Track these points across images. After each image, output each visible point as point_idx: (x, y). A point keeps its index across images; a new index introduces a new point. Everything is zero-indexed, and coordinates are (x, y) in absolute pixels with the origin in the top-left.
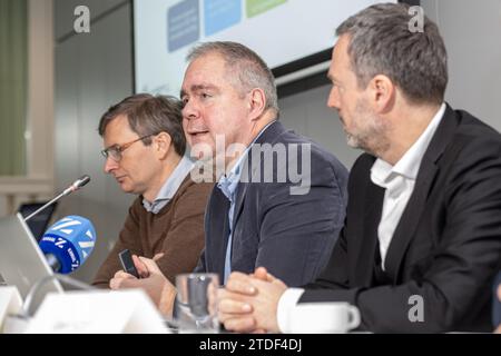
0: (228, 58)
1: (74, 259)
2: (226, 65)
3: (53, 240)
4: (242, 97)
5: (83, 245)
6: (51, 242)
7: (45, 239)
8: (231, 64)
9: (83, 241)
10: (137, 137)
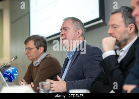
0: (73, 21)
1: (12, 79)
2: (72, 22)
3: (7, 73)
4: (76, 31)
5: (15, 75)
6: (6, 74)
7: (5, 73)
8: (74, 22)
9: (15, 74)
10: (35, 47)
